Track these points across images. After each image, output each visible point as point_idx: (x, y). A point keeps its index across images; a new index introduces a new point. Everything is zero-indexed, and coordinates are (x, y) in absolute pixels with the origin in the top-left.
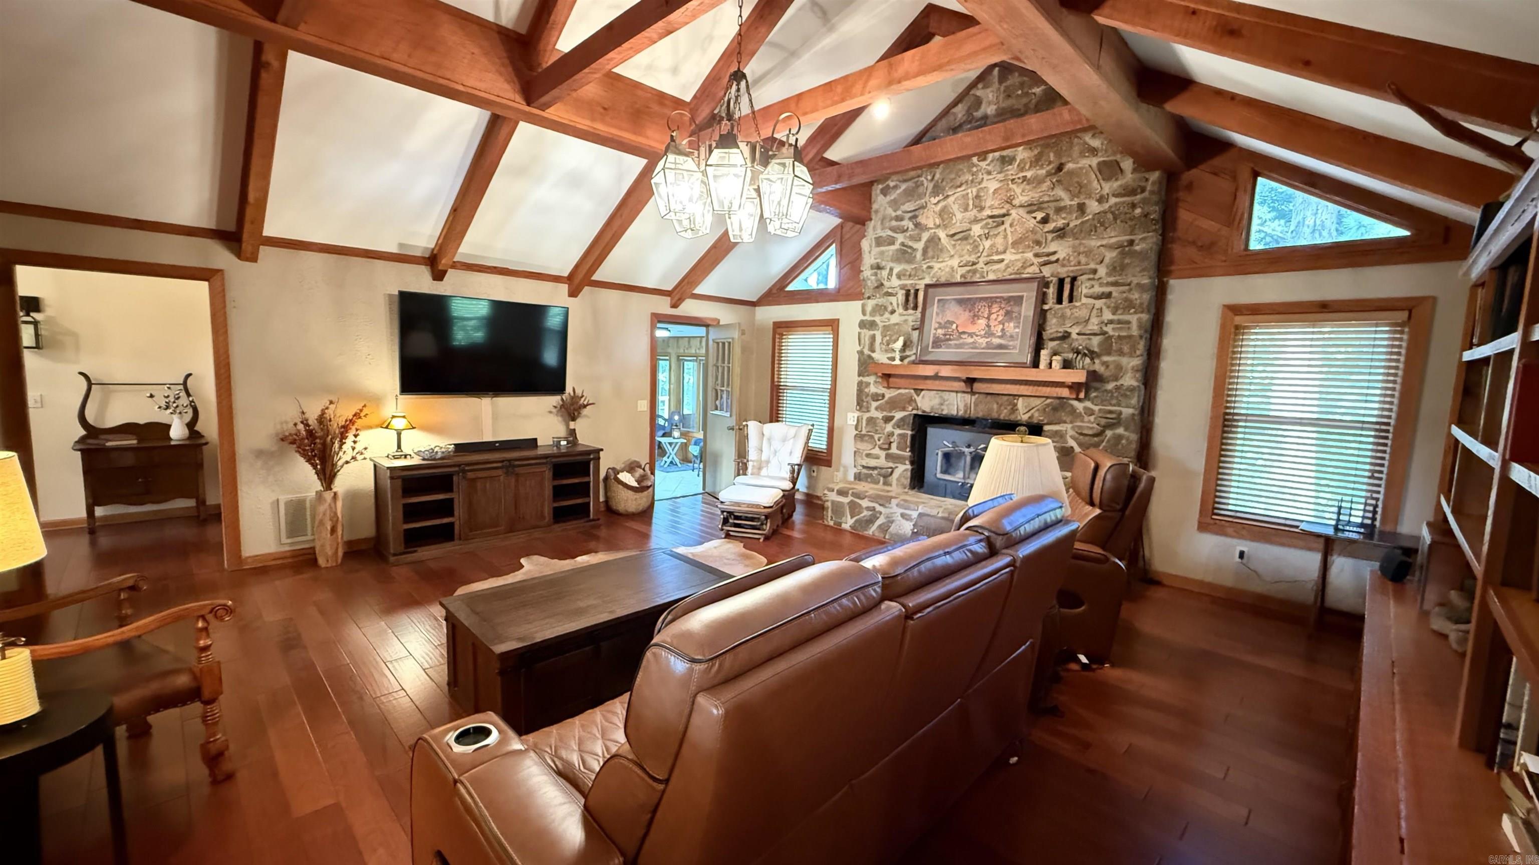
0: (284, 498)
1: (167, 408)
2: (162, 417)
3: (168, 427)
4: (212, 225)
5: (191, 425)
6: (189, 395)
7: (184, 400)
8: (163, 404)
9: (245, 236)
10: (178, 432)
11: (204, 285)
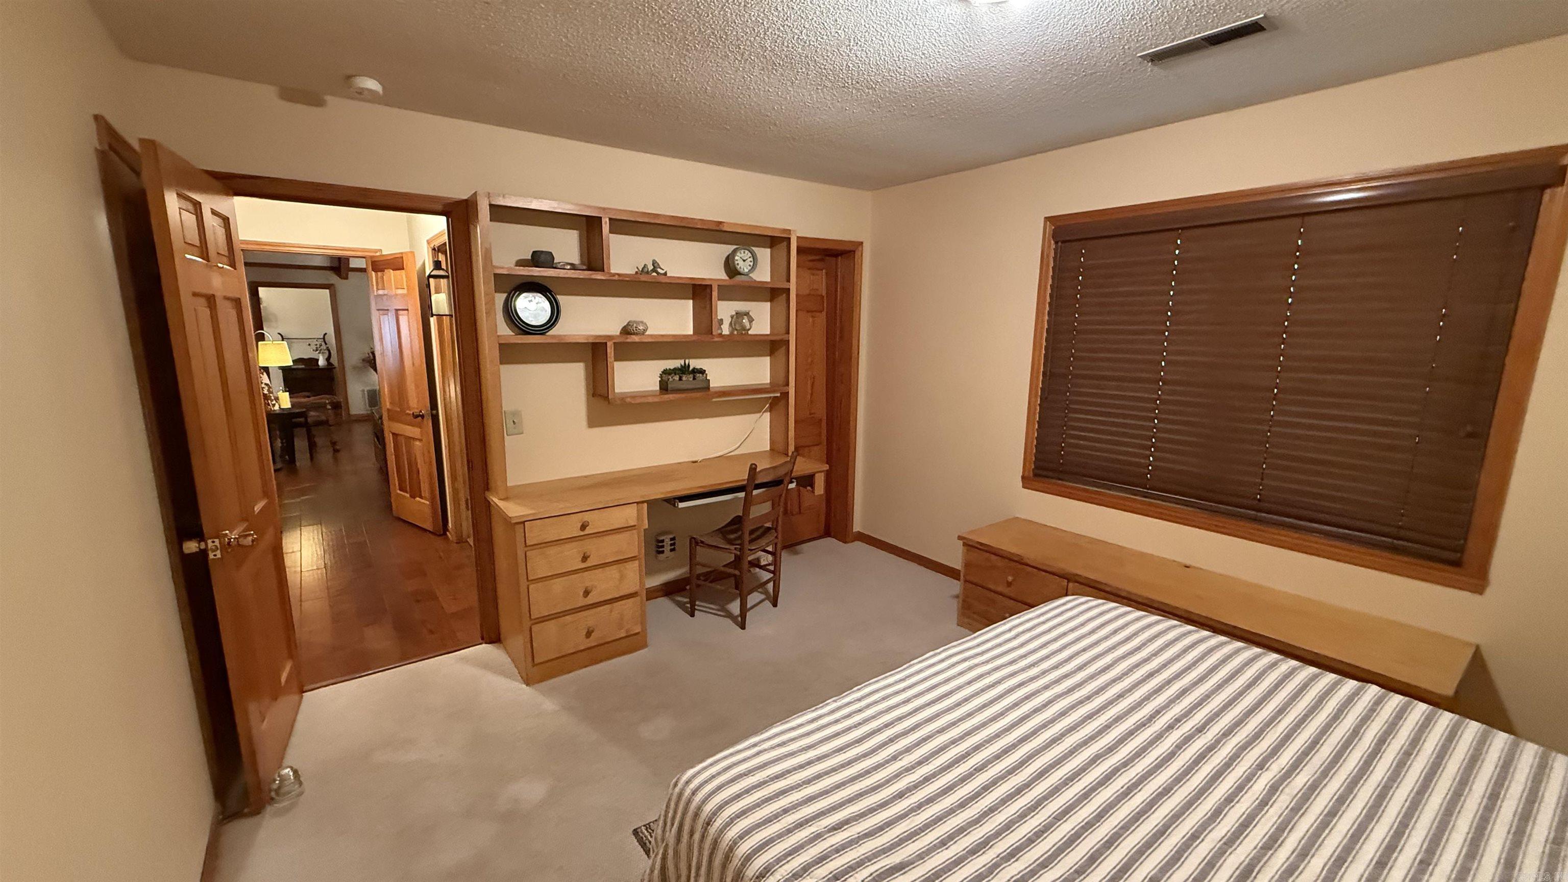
0: (366, 389)
1: (317, 350)
2: (314, 355)
3: (317, 360)
4: (329, 265)
5: (328, 359)
6: (326, 344)
7: (324, 347)
8: (315, 349)
9: (342, 270)
10: (322, 362)
11: (328, 291)
